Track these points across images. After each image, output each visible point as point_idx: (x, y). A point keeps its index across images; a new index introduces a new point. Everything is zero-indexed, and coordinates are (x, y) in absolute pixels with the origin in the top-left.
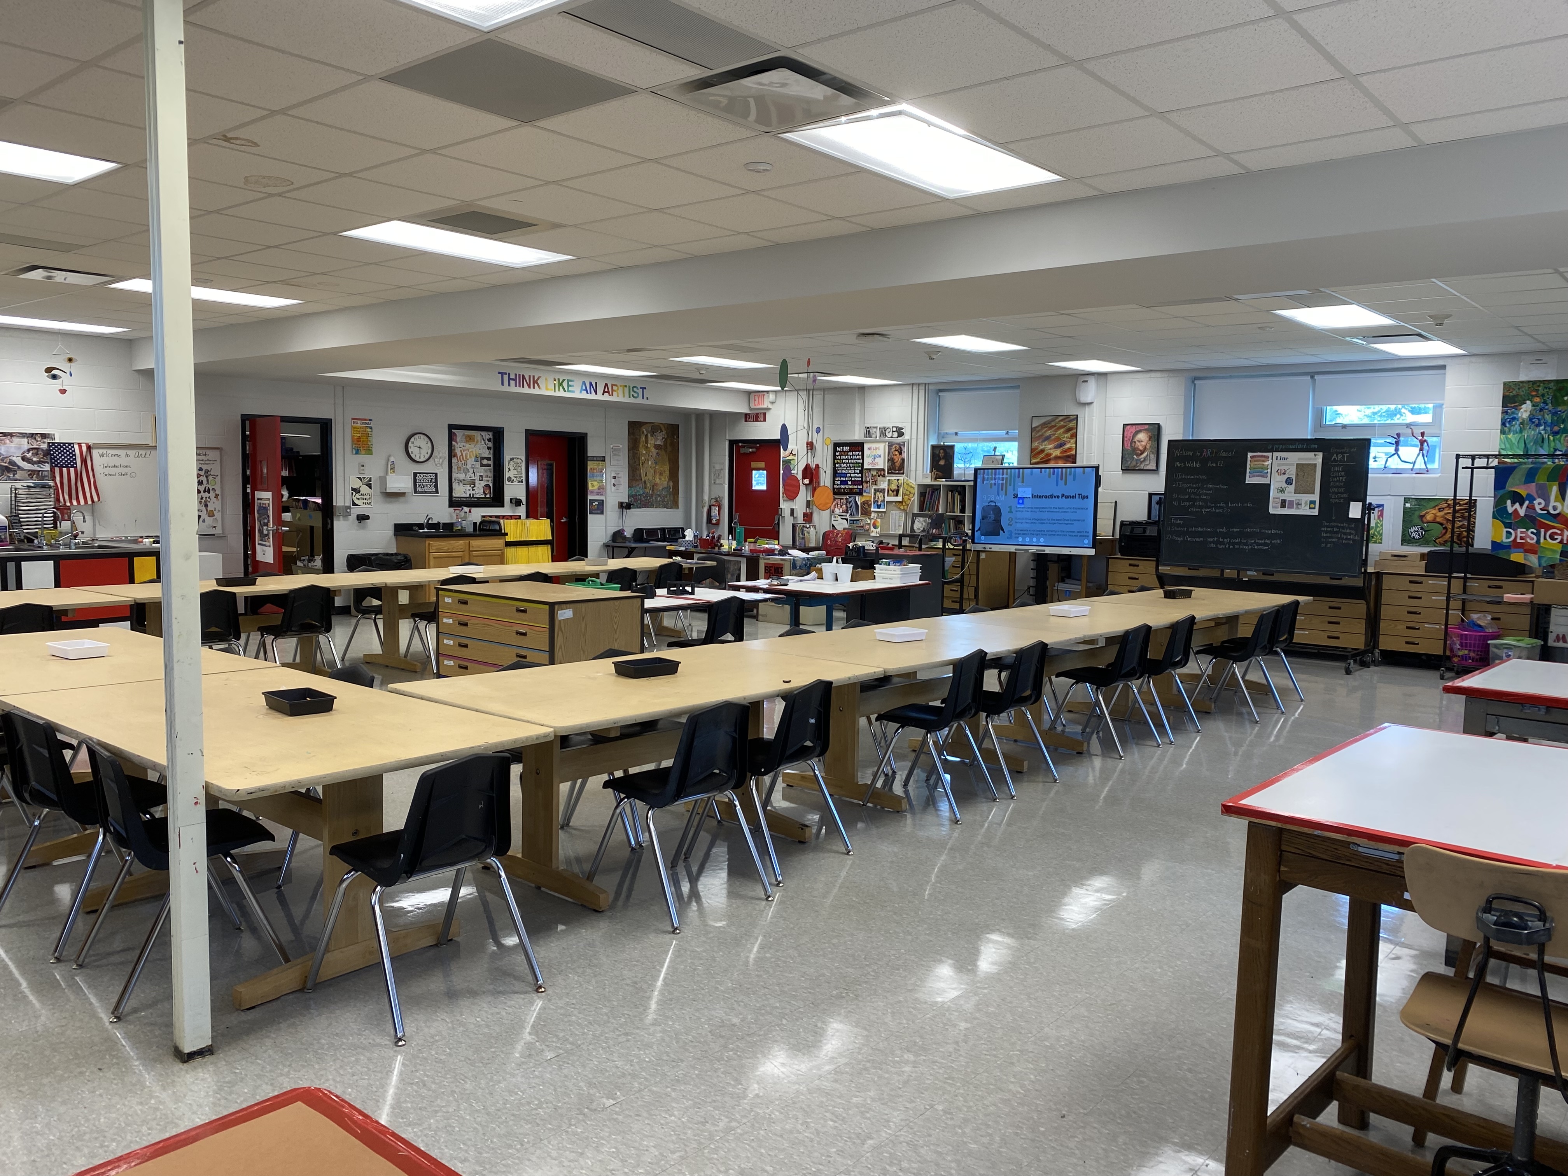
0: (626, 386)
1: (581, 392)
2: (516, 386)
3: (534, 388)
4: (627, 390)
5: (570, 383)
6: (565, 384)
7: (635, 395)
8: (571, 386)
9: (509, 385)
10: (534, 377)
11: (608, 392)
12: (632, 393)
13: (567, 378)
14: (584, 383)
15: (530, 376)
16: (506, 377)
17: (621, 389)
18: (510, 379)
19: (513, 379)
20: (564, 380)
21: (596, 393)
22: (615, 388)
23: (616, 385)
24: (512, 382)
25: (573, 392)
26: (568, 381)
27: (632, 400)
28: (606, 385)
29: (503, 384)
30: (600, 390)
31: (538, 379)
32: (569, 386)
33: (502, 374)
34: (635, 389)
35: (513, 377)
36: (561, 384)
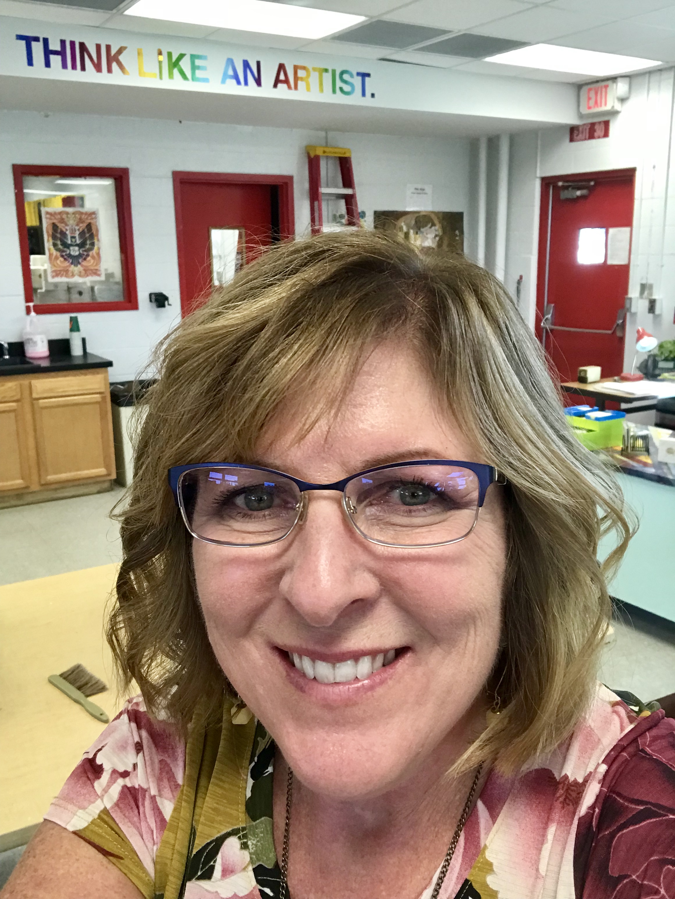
0: (326, 70)
1: (223, 82)
2: (64, 66)
3: (109, 70)
4: (327, 78)
5: (198, 62)
6: (185, 64)
7: (347, 88)
8: (199, 68)
9: (48, 64)
10: (108, 47)
11: (286, 81)
12: (339, 84)
13: (189, 50)
14: (230, 62)
15: (98, 47)
16: (38, 48)
17: (314, 78)
18: (48, 52)
19: (56, 53)
20: (182, 56)
21: (258, 82)
22: (301, 73)
23: (304, 68)
24: (56, 60)
25: (206, 80)
26: (193, 57)
27: (339, 99)
28: (281, 67)
29: (30, 63)
30: (268, 77)
31: (121, 50)
32: (194, 68)
33: (29, 40)
34: (345, 77)
35: (54, 46)
36: (174, 64)
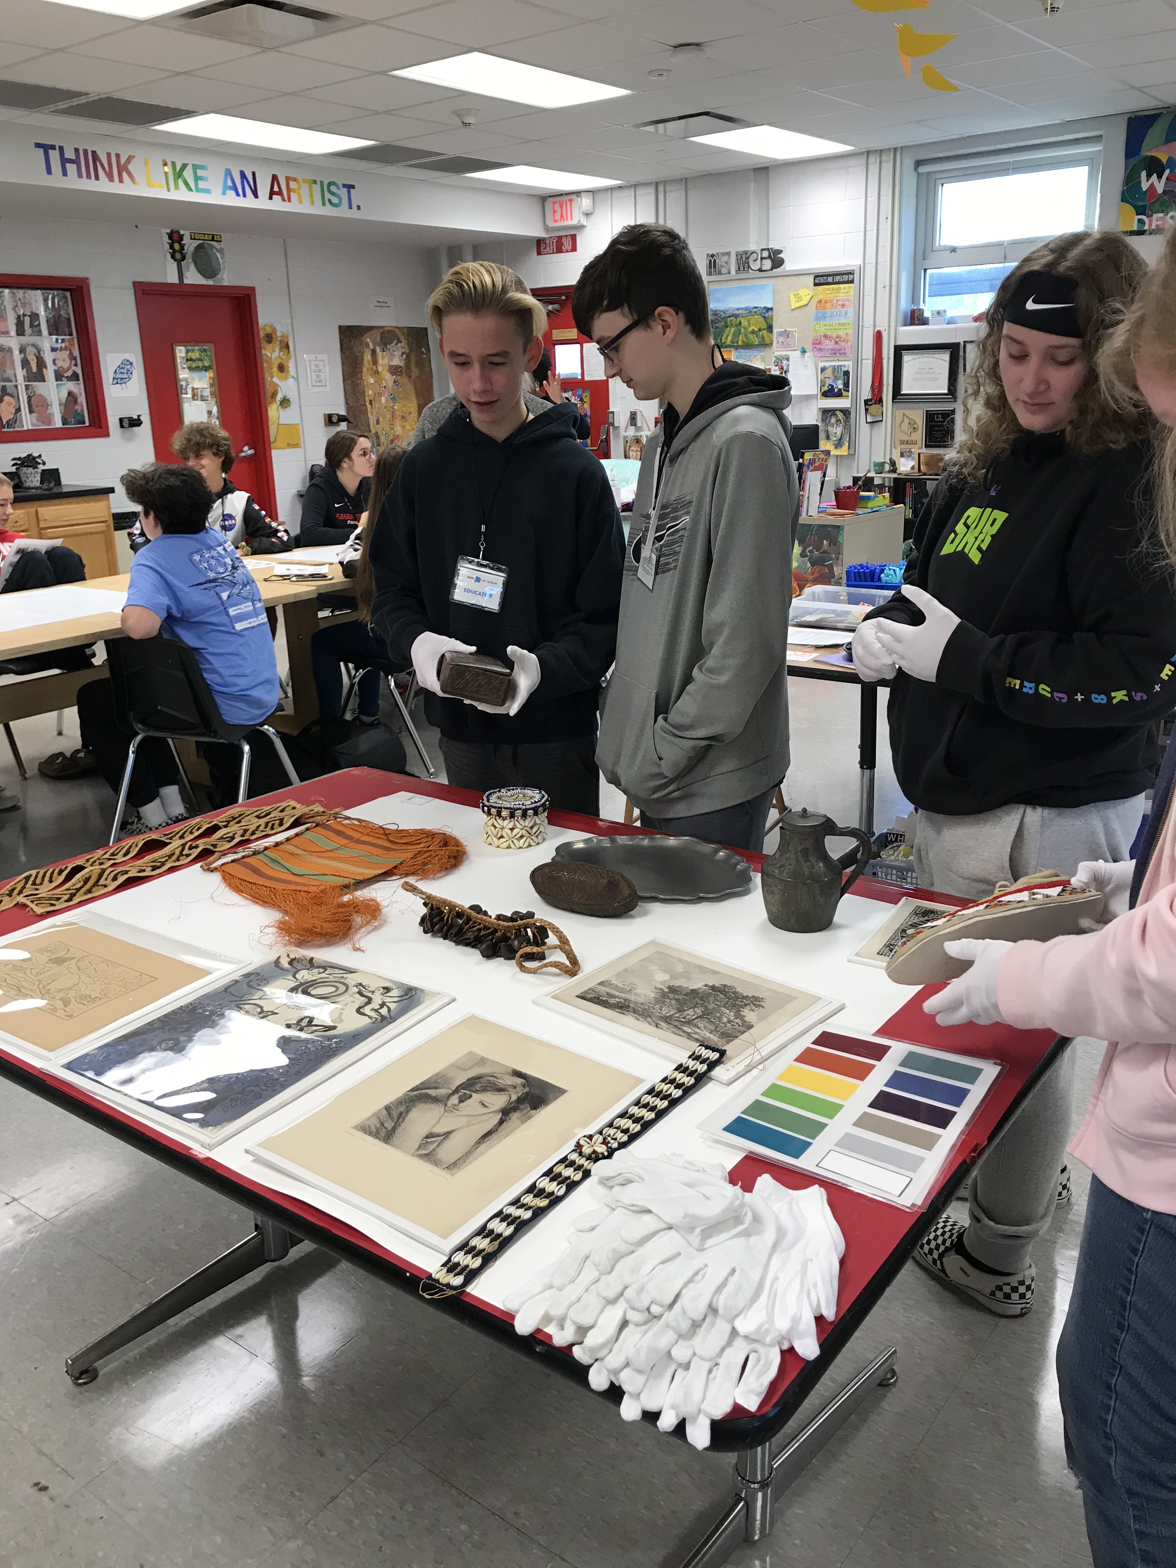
0: (315, 182)
1: (224, 193)
2: (80, 175)
3: (121, 181)
4: (317, 188)
5: (200, 173)
6: (188, 174)
7: (335, 200)
8: (201, 178)
9: (65, 173)
10: (118, 156)
11: (280, 193)
12: (328, 196)
13: (191, 160)
14: (228, 173)
15: (109, 155)
16: (54, 155)
17: (305, 189)
18: (64, 161)
19: (71, 161)
20: (184, 166)
21: (255, 194)
22: (293, 185)
23: (295, 180)
24: (71, 168)
25: (208, 191)
26: (195, 167)
27: (328, 211)
28: (275, 178)
29: (49, 172)
30: (264, 189)
31: (129, 159)
32: (197, 178)
33: (46, 148)
34: (333, 188)
35: (70, 154)
36: (179, 175)
